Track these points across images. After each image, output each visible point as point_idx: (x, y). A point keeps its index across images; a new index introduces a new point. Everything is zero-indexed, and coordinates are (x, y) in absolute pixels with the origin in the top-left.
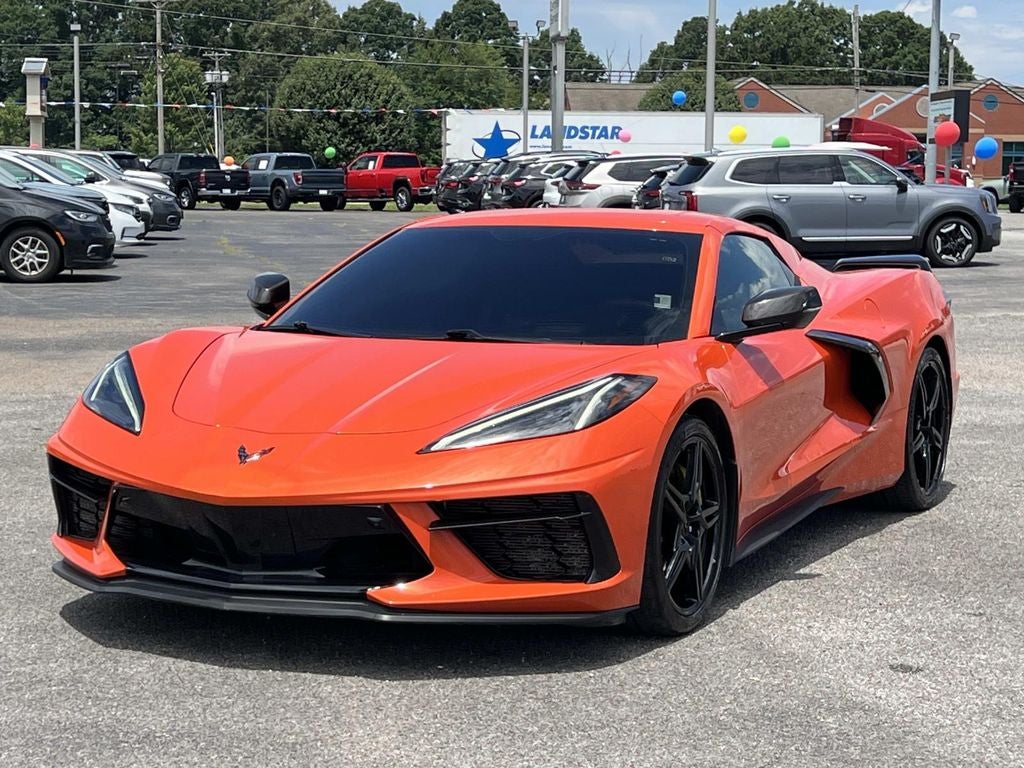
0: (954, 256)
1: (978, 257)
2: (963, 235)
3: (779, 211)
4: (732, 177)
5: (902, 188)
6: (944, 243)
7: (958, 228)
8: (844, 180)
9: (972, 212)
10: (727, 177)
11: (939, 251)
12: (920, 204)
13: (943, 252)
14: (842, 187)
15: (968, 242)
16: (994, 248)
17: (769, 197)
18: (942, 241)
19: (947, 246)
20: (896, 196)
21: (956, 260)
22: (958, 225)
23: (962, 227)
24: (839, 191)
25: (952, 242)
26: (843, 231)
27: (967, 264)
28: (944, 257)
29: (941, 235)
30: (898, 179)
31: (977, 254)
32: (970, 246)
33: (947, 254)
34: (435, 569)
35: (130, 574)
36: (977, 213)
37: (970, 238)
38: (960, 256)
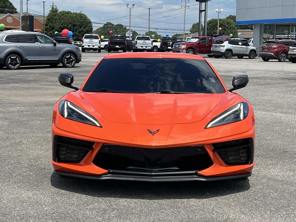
0: (70, 64)
1: (76, 65)
2: (72, 58)
3: (21, 51)
4: (5, 40)
5: (55, 45)
6: (67, 61)
7: (70, 56)
8: (38, 42)
9: (74, 52)
10: (4, 40)
11: (66, 63)
12: (60, 50)
13: (67, 63)
14: (38, 44)
15: (73, 60)
16: (80, 62)
17: (17, 47)
18: (66, 60)
19: (68, 62)
20: (53, 47)
21: (70, 66)
22: (71, 55)
23: (72, 56)
24: (37, 45)
25: (69, 61)
26: (39, 57)
27: (73, 67)
28: (67, 65)
29: (66, 58)
30: (54, 42)
31: (76, 64)
32: (74, 61)
33: (68, 64)
34: (214, 163)
35: (109, 173)
36: (76, 52)
37: (74, 59)
38: (71, 64)
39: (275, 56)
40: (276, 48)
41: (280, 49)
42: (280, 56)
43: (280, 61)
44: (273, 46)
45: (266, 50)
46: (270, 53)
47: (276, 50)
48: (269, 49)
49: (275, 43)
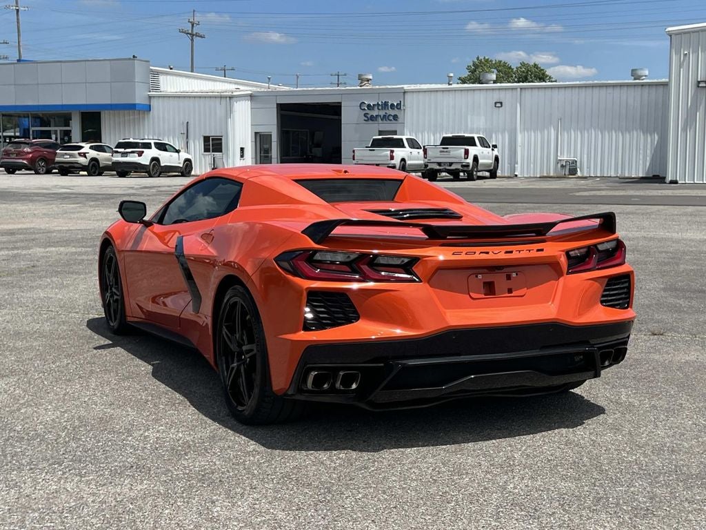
39: (30, 166)
40: (30, 153)
41: (37, 154)
42: (37, 165)
43: (37, 173)
44: (25, 150)
45: (14, 156)
46: (21, 161)
47: (31, 155)
48: (19, 154)
49: (28, 144)
